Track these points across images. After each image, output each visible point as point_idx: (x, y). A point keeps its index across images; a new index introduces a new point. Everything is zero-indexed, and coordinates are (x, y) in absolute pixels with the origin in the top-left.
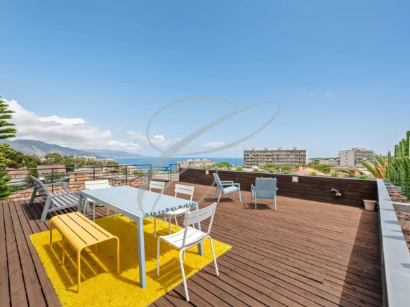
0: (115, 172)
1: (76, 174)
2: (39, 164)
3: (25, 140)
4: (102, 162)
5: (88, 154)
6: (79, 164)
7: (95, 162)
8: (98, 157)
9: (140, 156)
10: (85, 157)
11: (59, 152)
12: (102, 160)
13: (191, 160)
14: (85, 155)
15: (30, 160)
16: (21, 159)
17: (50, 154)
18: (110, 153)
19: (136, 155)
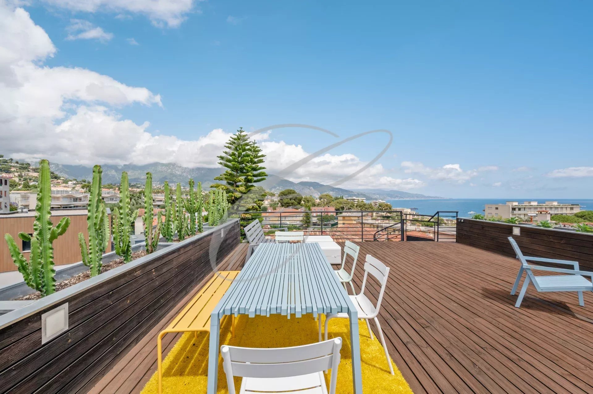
0: (388, 217)
1: (344, 217)
2: (314, 205)
3: (305, 182)
4: (373, 204)
5: (358, 195)
6: (349, 206)
7: (365, 205)
8: (368, 198)
9: (422, 196)
10: (354, 198)
11: (331, 193)
12: (372, 202)
13: (516, 204)
14: (355, 195)
15: (308, 201)
16: (300, 200)
17: (323, 196)
18: (382, 193)
19: (417, 196)
